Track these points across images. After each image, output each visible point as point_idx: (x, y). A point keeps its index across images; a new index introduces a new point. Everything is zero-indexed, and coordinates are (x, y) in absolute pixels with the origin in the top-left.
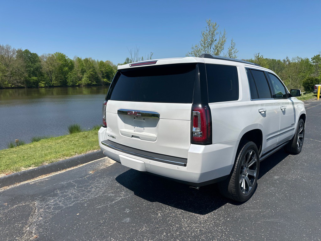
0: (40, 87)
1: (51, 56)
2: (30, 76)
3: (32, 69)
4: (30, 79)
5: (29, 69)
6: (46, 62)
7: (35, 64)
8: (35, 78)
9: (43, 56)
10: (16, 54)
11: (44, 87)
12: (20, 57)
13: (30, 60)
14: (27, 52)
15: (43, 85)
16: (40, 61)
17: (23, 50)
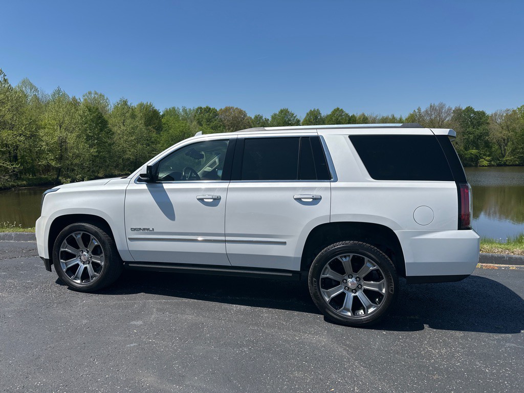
0: (480, 166)
1: (510, 113)
2: (466, 149)
3: (472, 137)
4: (466, 152)
5: (466, 137)
6: (500, 124)
7: (478, 129)
8: (474, 151)
9: (496, 114)
10: (452, 115)
11: (488, 166)
12: (456, 120)
13: (472, 123)
14: (469, 110)
15: (486, 163)
16: (488, 123)
17: (464, 109)
